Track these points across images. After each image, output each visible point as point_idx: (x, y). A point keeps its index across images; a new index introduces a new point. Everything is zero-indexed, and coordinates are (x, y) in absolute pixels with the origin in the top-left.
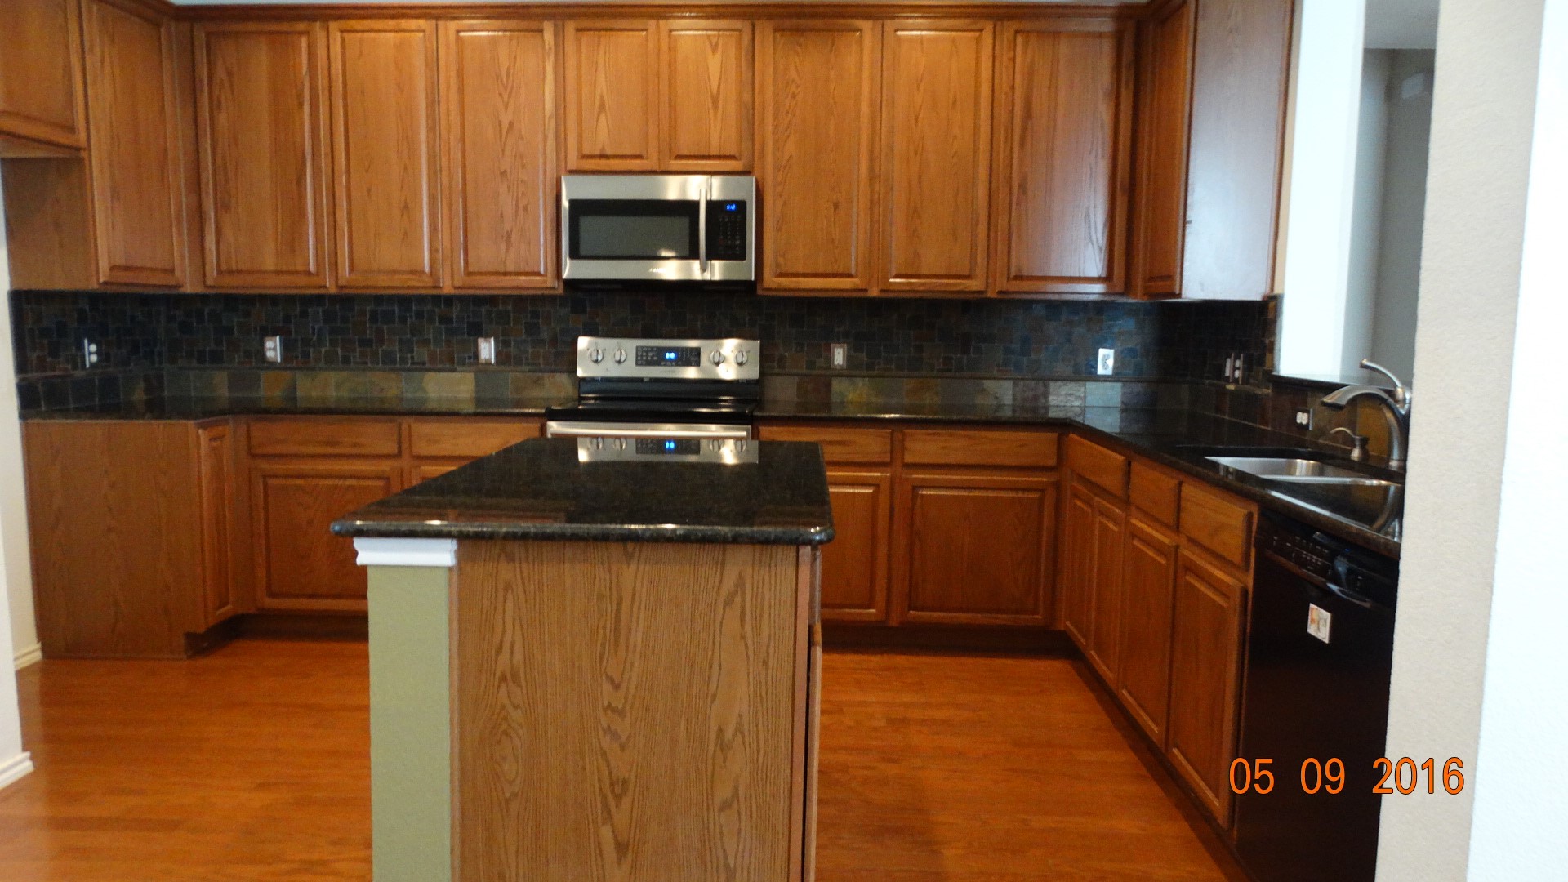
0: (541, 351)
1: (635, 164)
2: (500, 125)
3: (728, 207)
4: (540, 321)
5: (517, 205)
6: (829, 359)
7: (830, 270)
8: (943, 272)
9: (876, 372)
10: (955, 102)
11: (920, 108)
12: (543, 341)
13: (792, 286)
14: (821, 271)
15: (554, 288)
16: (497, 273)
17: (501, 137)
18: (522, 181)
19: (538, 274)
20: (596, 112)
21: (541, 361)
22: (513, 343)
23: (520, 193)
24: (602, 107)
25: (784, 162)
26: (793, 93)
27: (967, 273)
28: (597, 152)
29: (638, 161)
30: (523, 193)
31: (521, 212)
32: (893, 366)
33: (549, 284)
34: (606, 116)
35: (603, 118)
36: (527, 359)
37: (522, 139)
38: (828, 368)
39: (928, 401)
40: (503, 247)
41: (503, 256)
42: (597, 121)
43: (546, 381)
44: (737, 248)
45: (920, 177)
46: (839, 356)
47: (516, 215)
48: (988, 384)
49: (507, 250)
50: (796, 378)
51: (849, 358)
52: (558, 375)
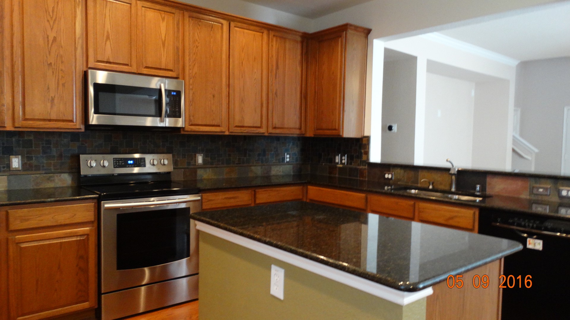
0: (52, 162)
1: (125, 68)
2: (48, 38)
3: (172, 93)
4: (52, 146)
5: (58, 83)
6: (195, 161)
7: (211, 123)
8: (251, 125)
9: (214, 166)
10: (255, 58)
11: (243, 60)
12: (54, 157)
13: (197, 130)
14: (208, 124)
15: (80, 129)
16: (44, 120)
17: (48, 44)
18: (62, 70)
19: (72, 121)
20: (105, 40)
21: (52, 168)
22: (34, 158)
23: (60, 77)
24: (108, 38)
25: (193, 75)
26: (197, 46)
27: (259, 125)
28: (105, 60)
29: (126, 67)
30: (62, 77)
31: (61, 86)
32: (220, 163)
33: (78, 127)
34: (110, 42)
35: (108, 43)
36: (43, 166)
37: (62, 47)
38: (196, 165)
39: (233, 176)
40: (49, 105)
41: (49, 111)
42: (106, 44)
43: (56, 178)
44: (177, 112)
45: (244, 87)
46: (200, 159)
47: (58, 89)
48: (253, 168)
49: (52, 107)
50: (183, 170)
51: (204, 160)
52: (63, 174)
